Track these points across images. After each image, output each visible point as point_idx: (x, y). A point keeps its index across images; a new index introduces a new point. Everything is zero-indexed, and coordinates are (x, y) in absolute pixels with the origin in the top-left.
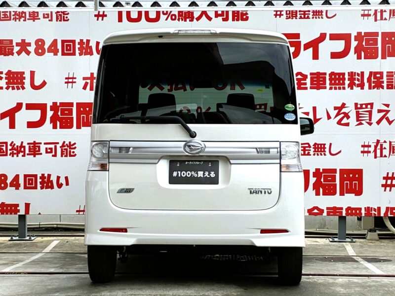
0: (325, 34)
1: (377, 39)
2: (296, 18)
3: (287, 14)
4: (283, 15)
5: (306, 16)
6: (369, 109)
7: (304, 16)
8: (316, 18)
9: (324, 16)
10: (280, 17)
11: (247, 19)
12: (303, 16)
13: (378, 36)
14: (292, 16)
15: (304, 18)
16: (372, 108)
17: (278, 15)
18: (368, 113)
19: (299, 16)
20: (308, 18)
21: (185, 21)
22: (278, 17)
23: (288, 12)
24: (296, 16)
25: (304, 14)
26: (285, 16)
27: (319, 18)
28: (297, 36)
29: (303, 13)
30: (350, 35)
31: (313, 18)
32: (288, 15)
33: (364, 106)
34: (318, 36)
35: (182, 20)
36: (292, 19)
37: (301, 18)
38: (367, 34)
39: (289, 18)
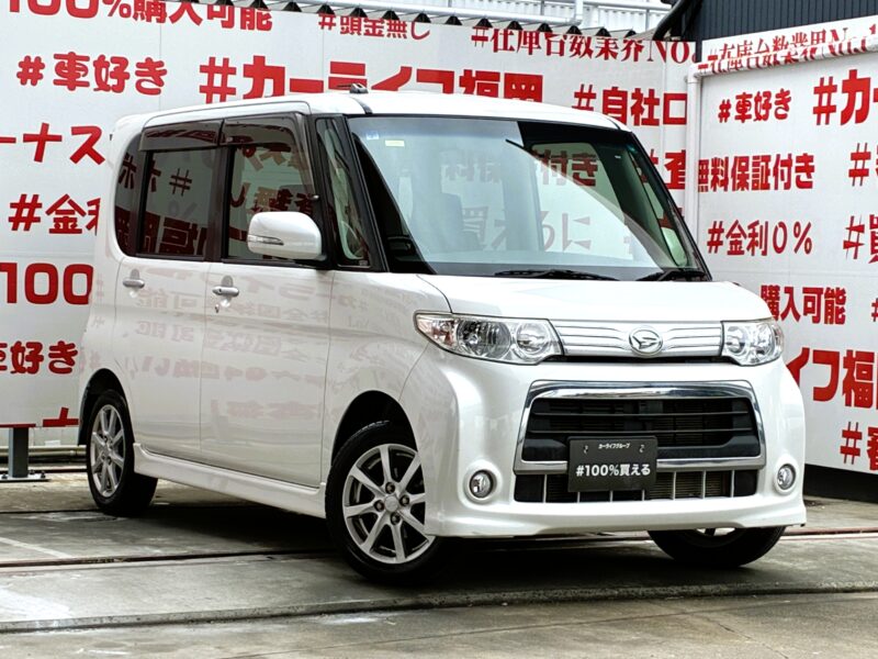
0: (409, 70)
1: (497, 85)
2: (359, 34)
3: (342, 23)
4: (335, 25)
5: (377, 30)
6: (480, 219)
7: (374, 31)
8: (394, 36)
9: (409, 34)
10: (330, 28)
11: (268, 27)
12: (371, 30)
13: (498, 80)
14: (352, 29)
15: (374, 34)
16: (485, 217)
17: (327, 24)
18: (478, 226)
19: (363, 30)
20: (380, 34)
21: (149, 20)
22: (326, 27)
23: (345, 21)
24: (359, 30)
25: (374, 27)
26: (338, 27)
27: (399, 36)
28: (360, 69)
29: (370, 24)
30: (451, 74)
31: (389, 35)
32: (345, 27)
33: (472, 213)
34: (398, 71)
35: (143, 18)
36: (352, 33)
37: (367, 33)
38: (481, 75)
39: (347, 32)
